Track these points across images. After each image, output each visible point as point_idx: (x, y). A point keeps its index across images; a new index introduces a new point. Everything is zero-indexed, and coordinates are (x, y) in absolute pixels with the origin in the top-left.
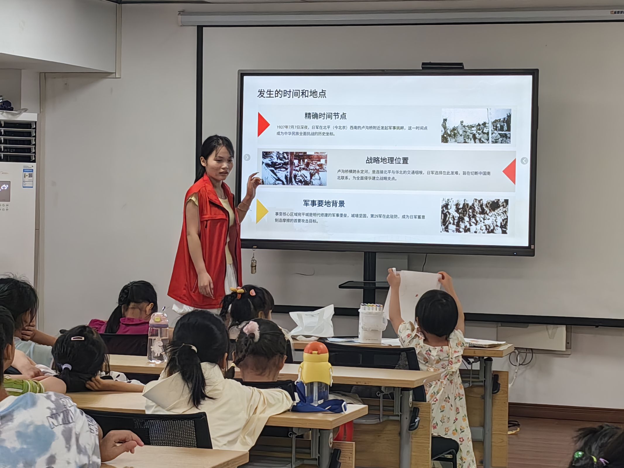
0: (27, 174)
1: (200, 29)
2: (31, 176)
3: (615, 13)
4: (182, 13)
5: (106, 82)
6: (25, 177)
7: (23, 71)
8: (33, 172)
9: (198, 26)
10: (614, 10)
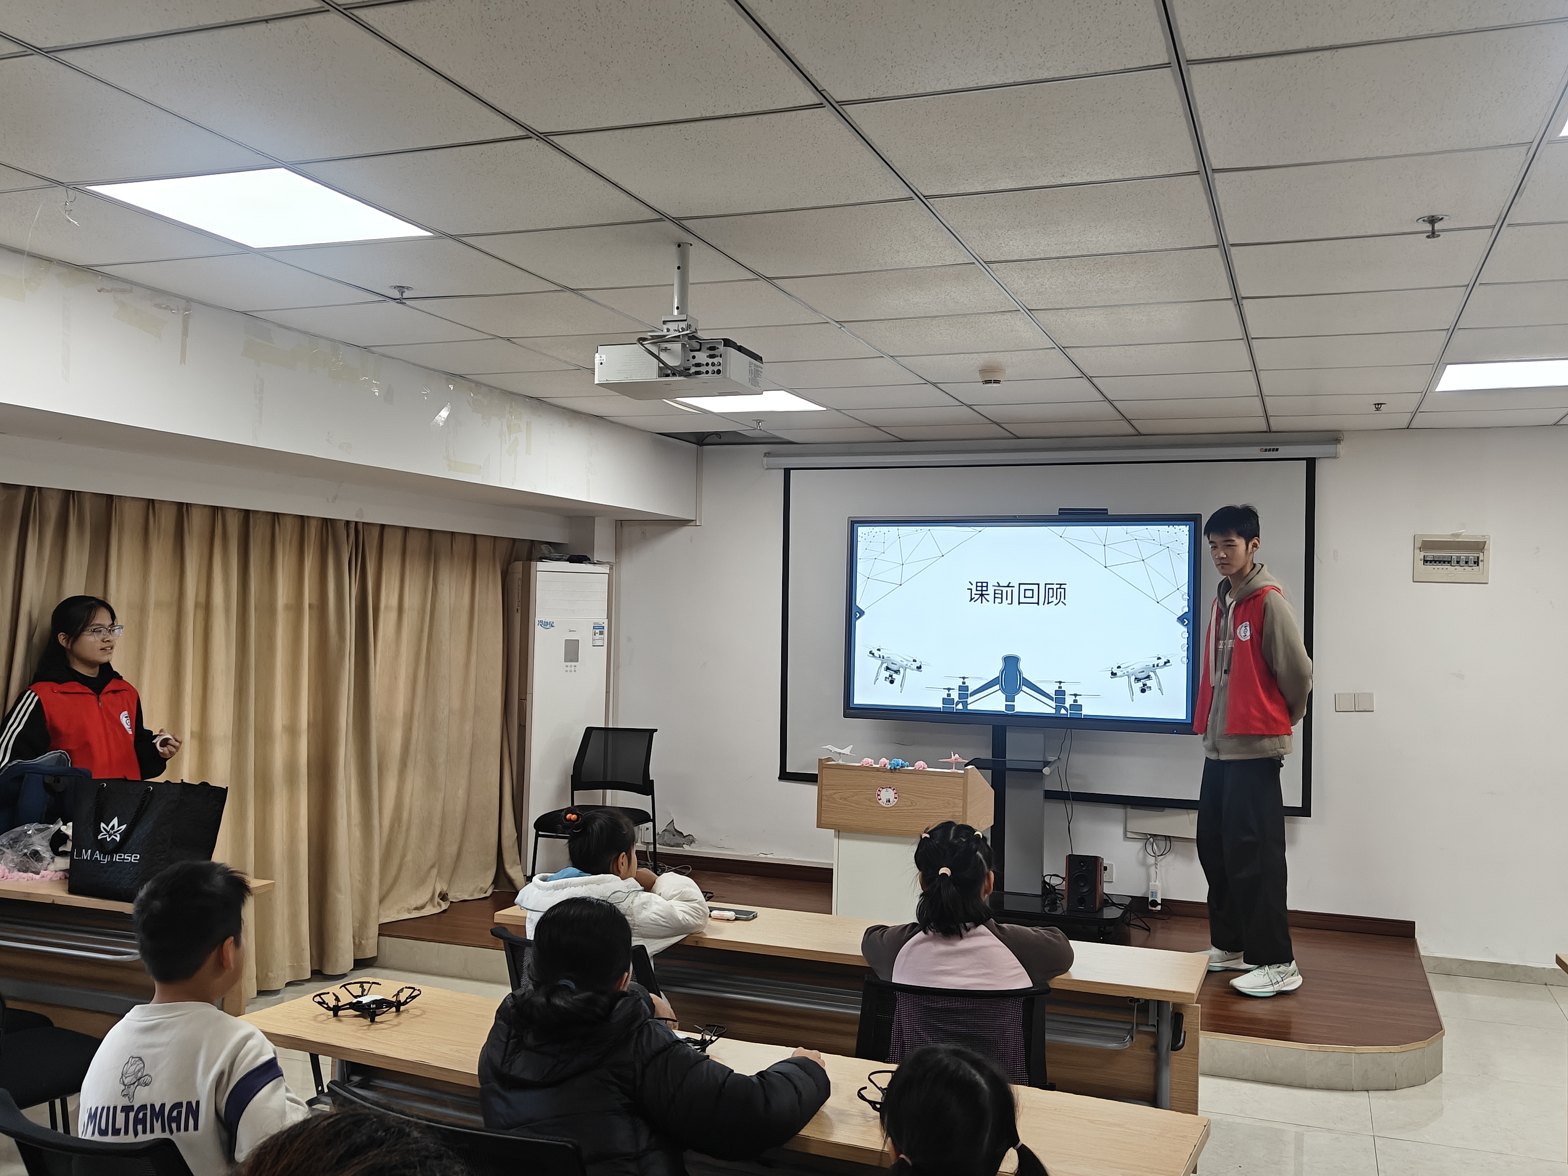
0: (597, 631)
1: (787, 472)
2: (601, 633)
3: (1266, 450)
4: (768, 454)
5: (685, 530)
6: (595, 635)
7: (596, 518)
8: (603, 629)
9: (785, 469)
10: (1264, 448)
